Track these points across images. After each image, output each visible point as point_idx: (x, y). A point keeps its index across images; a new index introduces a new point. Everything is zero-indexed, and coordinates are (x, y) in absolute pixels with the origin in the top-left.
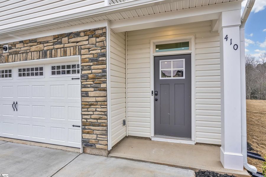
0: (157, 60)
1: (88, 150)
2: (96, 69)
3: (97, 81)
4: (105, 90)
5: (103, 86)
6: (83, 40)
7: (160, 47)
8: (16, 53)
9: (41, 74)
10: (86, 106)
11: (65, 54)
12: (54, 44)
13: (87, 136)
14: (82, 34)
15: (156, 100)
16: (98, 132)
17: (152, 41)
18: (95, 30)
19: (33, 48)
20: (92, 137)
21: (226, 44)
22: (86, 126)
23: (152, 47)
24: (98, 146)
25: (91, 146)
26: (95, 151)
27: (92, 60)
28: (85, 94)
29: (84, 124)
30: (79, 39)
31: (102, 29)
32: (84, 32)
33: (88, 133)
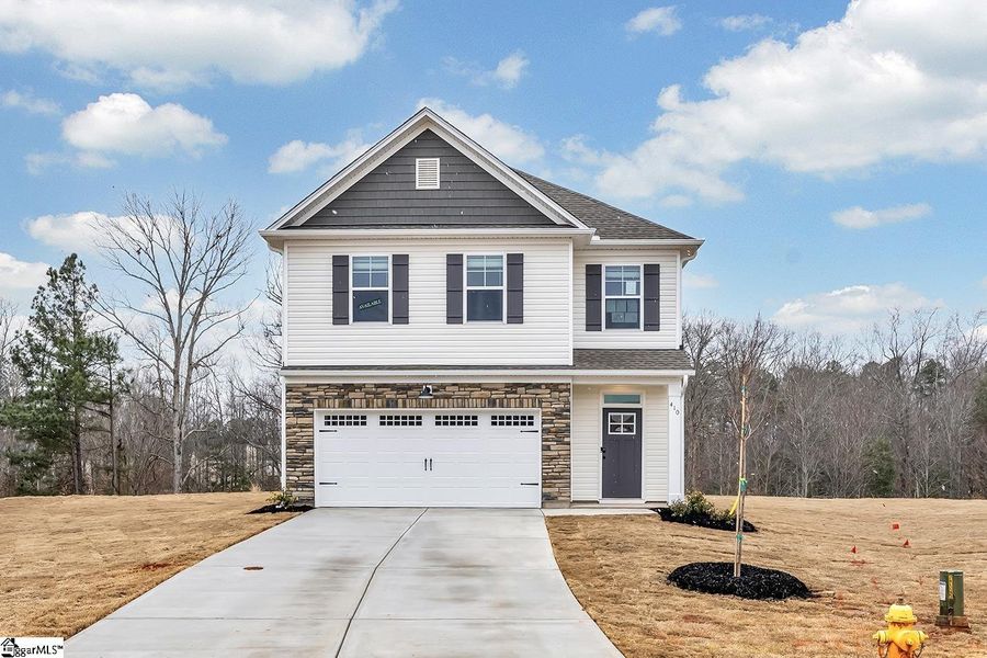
0: (606, 411)
1: (547, 505)
2: (559, 423)
3: (560, 435)
4: (569, 444)
5: (566, 440)
6: (545, 394)
7: (608, 399)
8: (448, 397)
9: (475, 424)
10: (546, 460)
11: (521, 405)
12: (507, 393)
13: (547, 490)
14: (543, 387)
15: (604, 458)
16: (560, 485)
17: (602, 391)
18: (558, 384)
19: (476, 394)
20: (553, 491)
21: (671, 408)
22: (547, 480)
23: (602, 399)
24: (560, 498)
25: (553, 499)
26: (558, 505)
27: (555, 414)
28: (546, 448)
29: (544, 478)
30: (539, 391)
31: (567, 384)
32: (546, 384)
33: (549, 487)
